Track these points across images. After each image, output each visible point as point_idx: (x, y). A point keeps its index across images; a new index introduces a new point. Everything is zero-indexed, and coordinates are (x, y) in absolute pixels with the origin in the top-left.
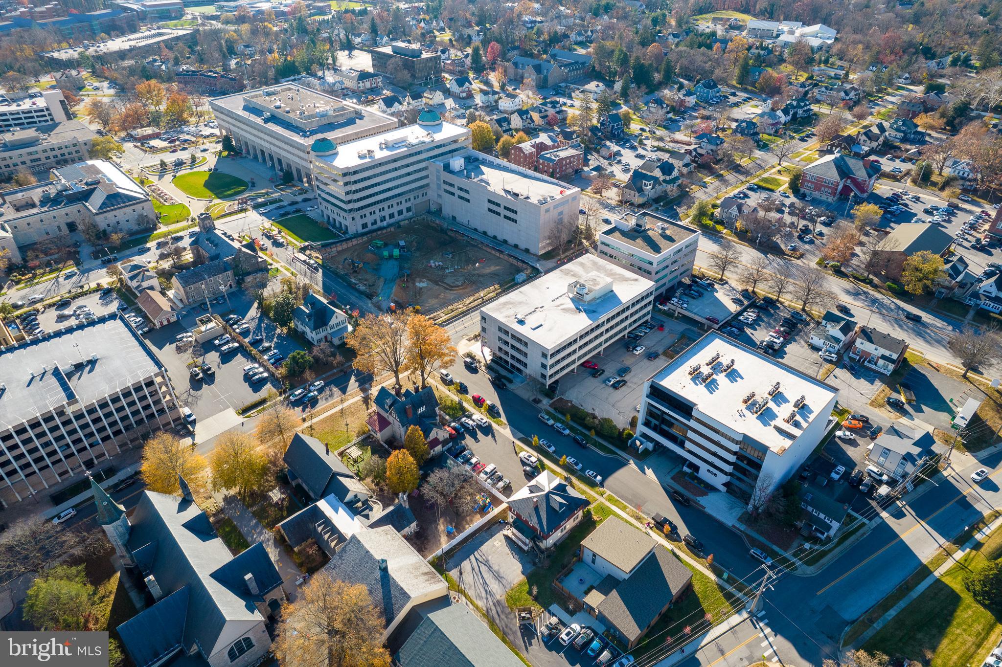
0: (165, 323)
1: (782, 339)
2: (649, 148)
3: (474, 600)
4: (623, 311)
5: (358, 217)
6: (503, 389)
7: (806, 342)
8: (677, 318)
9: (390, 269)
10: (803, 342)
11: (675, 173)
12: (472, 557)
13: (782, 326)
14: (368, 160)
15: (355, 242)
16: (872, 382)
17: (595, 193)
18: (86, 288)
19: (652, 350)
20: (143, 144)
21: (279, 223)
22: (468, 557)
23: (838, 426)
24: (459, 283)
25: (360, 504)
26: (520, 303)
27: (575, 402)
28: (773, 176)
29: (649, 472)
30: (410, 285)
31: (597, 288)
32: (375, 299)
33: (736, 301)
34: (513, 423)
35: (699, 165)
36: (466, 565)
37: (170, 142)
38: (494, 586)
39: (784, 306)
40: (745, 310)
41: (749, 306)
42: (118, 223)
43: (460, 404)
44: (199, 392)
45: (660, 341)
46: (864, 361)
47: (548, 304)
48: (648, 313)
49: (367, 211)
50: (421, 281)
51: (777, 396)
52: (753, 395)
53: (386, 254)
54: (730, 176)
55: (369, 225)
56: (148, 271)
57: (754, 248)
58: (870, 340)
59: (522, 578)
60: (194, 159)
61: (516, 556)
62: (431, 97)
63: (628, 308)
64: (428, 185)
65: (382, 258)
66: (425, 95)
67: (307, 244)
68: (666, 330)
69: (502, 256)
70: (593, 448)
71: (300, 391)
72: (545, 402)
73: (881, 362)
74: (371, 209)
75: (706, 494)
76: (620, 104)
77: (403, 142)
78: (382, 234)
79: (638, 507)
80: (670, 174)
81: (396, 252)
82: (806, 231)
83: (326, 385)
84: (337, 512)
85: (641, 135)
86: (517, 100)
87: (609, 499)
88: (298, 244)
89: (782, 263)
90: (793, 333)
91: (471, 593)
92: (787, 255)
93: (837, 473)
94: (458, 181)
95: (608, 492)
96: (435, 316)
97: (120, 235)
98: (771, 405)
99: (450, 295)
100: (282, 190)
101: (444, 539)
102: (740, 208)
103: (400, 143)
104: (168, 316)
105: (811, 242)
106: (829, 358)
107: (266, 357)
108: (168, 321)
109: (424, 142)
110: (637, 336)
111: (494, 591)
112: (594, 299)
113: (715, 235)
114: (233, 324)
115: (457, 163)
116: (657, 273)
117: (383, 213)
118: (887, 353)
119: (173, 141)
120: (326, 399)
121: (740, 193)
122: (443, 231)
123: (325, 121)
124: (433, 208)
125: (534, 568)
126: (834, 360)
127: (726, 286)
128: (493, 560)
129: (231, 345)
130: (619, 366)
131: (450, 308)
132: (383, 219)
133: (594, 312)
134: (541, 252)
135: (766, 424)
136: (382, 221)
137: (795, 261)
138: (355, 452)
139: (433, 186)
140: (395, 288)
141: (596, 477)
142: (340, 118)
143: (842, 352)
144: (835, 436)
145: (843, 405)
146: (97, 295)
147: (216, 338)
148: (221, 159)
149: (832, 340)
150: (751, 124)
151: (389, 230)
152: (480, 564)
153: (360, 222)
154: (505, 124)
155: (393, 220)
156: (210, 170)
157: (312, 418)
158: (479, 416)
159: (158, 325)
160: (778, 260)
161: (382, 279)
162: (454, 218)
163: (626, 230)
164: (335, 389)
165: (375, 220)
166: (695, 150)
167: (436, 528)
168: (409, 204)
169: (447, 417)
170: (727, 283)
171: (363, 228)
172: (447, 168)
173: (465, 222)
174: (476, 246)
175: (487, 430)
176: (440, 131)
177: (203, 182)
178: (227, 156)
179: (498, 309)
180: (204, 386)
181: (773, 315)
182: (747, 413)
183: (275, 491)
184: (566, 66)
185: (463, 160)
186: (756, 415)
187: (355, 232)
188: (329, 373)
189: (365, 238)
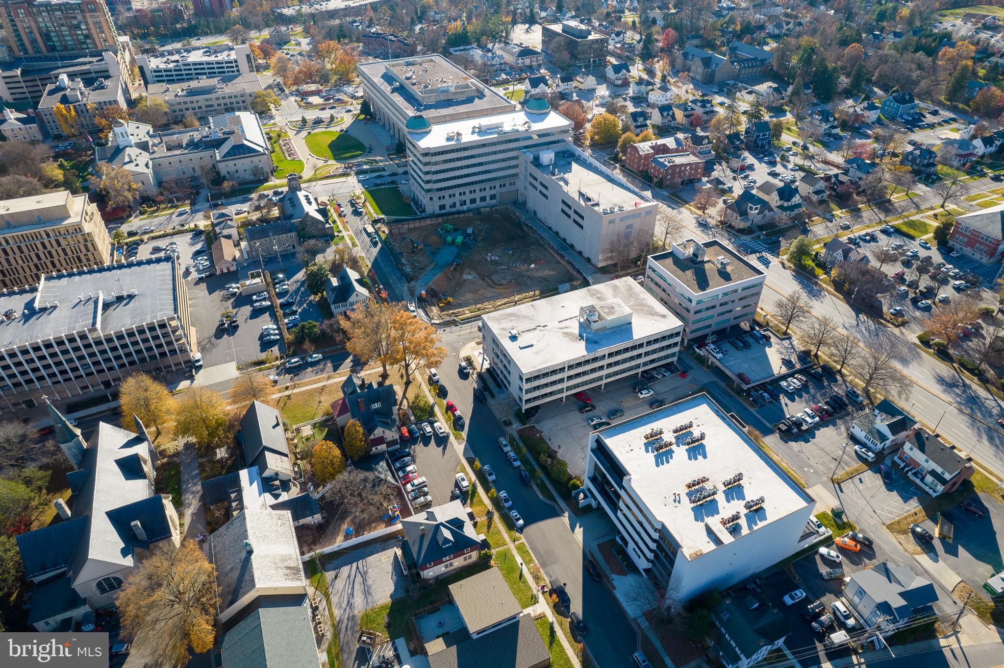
0: (225, 271)
1: (817, 419)
2: (790, 166)
3: (333, 607)
4: (634, 348)
5: (436, 198)
6: (481, 402)
7: (848, 429)
8: (708, 367)
9: (447, 254)
10: (843, 428)
11: (796, 199)
12: (355, 565)
13: (827, 403)
14: (453, 143)
15: (428, 222)
16: (906, 499)
17: (699, 208)
18: (186, 227)
19: (660, 398)
20: (302, 99)
21: (370, 192)
22: (351, 563)
23: (828, 542)
24: (504, 282)
25: (277, 483)
26: (525, 317)
27: (545, 434)
28: (925, 220)
29: (579, 531)
30: (457, 275)
31: (609, 318)
32: (413, 284)
33: (787, 363)
34: (471, 442)
35: (837, 193)
36: (345, 570)
37: (325, 100)
38: (359, 601)
39: (844, 381)
40: (792, 375)
41: (800, 372)
42: (237, 171)
43: (432, 407)
44: (218, 341)
45: (675, 389)
46: (908, 472)
47: (553, 324)
48: (673, 355)
49: (446, 193)
50: (469, 273)
51: (734, 488)
52: (704, 480)
53: (449, 239)
54: (867, 213)
55: (448, 207)
56: (231, 220)
57: (848, 303)
58: (922, 449)
59: (388, 600)
60: (332, 118)
61: (395, 577)
62: (582, 80)
63: (641, 345)
64: (516, 175)
65: (445, 243)
66: (578, 78)
67: (383, 216)
68: (689, 377)
69: (562, 261)
70: (535, 488)
71: (296, 360)
72: (516, 426)
73: (929, 479)
74: (451, 192)
75: (625, 574)
76: (786, 111)
77: (497, 128)
78: (459, 218)
79: (544, 565)
80: (789, 200)
81: (460, 239)
82: (930, 293)
83: (324, 359)
84: (251, 484)
85: (789, 149)
86: (669, 94)
87: (521, 549)
88: (375, 215)
89: (873, 327)
90: (837, 415)
91: (334, 599)
92: (885, 320)
93: (792, 598)
94: (542, 176)
95: (523, 540)
96: (459, 312)
97: (231, 183)
98: (720, 497)
99: (489, 292)
100: (391, 159)
101: (340, 538)
102: (846, 253)
103: (495, 128)
104: (228, 265)
105: (928, 309)
106: (865, 456)
107: (286, 321)
108: (228, 269)
109: (517, 131)
110: (653, 377)
111: (356, 604)
112: (605, 329)
113: (809, 280)
114: (278, 283)
115: (547, 157)
116: (696, 313)
117: (463, 198)
118: (939, 470)
119: (329, 99)
120: (317, 372)
121: (867, 234)
122: (519, 225)
123: (443, 97)
124: (520, 199)
125: (405, 594)
126: (870, 459)
127: (786, 343)
128: (372, 574)
129: (264, 303)
130: (615, 406)
131: (478, 306)
132: (464, 203)
133: (596, 342)
134: (600, 265)
135: (698, 517)
136: (461, 205)
137: (892, 329)
138: (307, 431)
139: (521, 176)
140: (439, 275)
141: (518, 519)
142: (460, 96)
143: (886, 452)
144: (817, 552)
145: (850, 516)
146: (190, 235)
147: (255, 294)
148: (357, 121)
149: (876, 436)
150: (928, 153)
151: (467, 215)
152: (358, 574)
153: (437, 203)
154: (641, 119)
155: (474, 206)
156: (342, 131)
157: (295, 387)
158: (443, 425)
159: (218, 272)
160: (871, 322)
161: (433, 265)
162: (535, 212)
163: (681, 257)
164: (329, 365)
165: (454, 204)
166: (836, 176)
167: (340, 525)
168: (493, 192)
169: (413, 418)
170: (790, 338)
171: (441, 209)
172: (536, 162)
173: (543, 220)
174: (542, 246)
175: (442, 441)
176: (542, 120)
177: (330, 142)
178: (362, 120)
179: (498, 320)
180: (225, 336)
181: (823, 388)
182: (685, 500)
183: (222, 449)
184: (741, 61)
185: (553, 154)
186: (693, 505)
187: (431, 212)
188: (332, 348)
189: (440, 220)
